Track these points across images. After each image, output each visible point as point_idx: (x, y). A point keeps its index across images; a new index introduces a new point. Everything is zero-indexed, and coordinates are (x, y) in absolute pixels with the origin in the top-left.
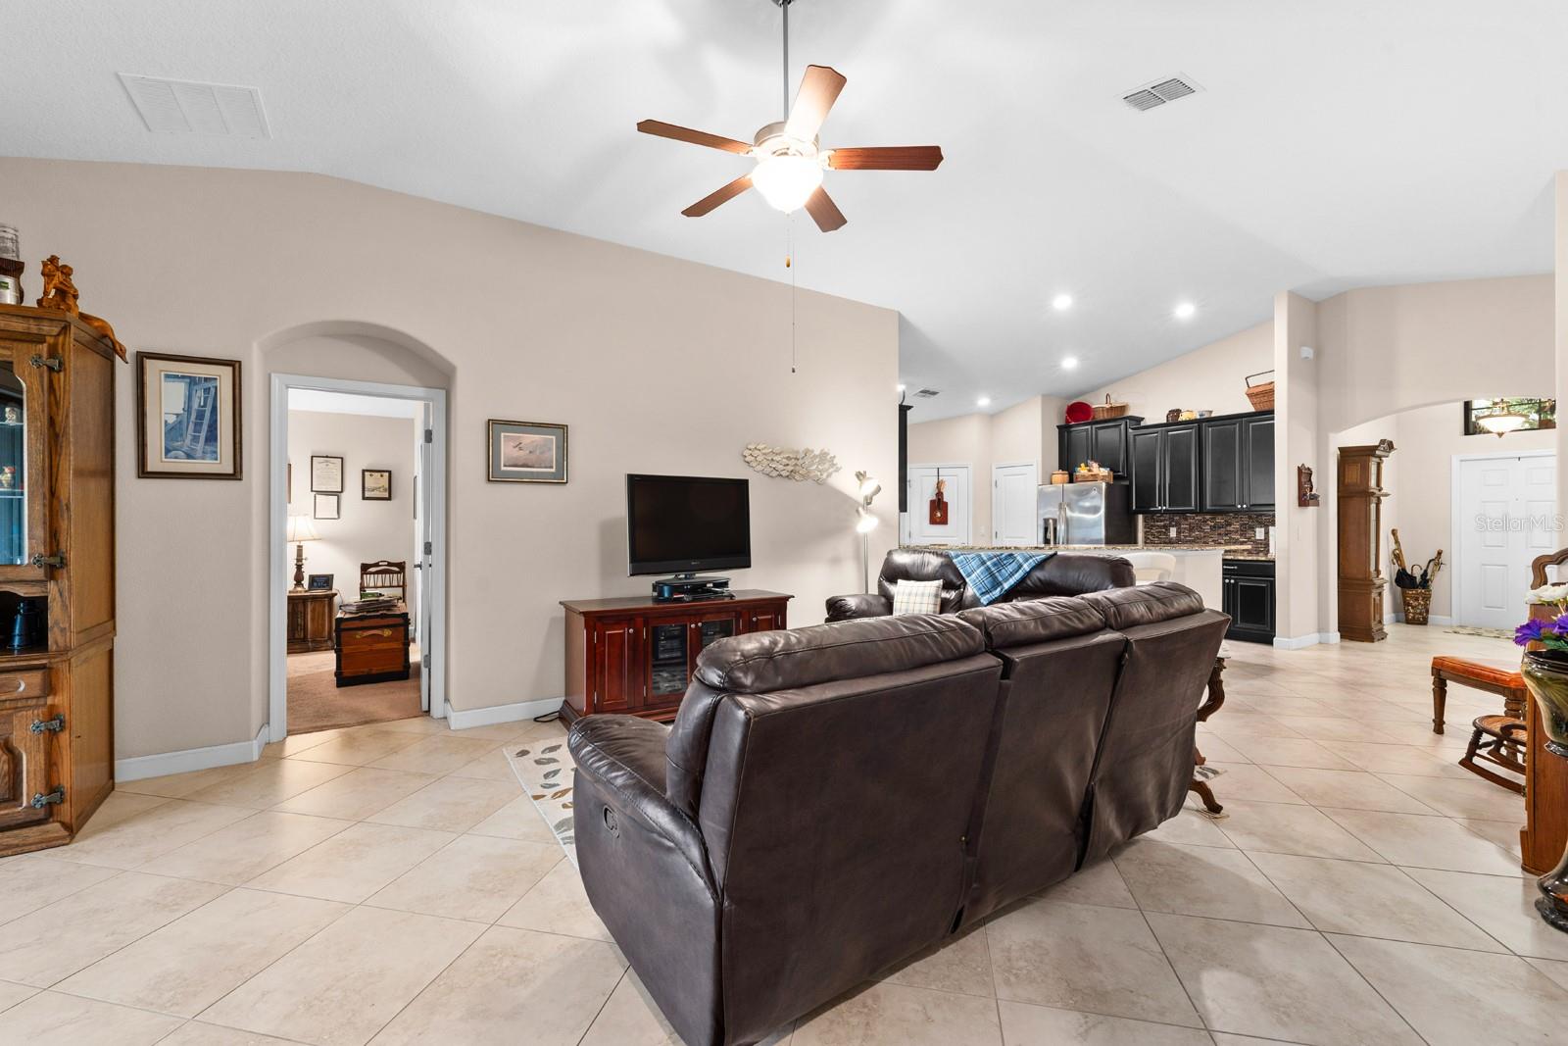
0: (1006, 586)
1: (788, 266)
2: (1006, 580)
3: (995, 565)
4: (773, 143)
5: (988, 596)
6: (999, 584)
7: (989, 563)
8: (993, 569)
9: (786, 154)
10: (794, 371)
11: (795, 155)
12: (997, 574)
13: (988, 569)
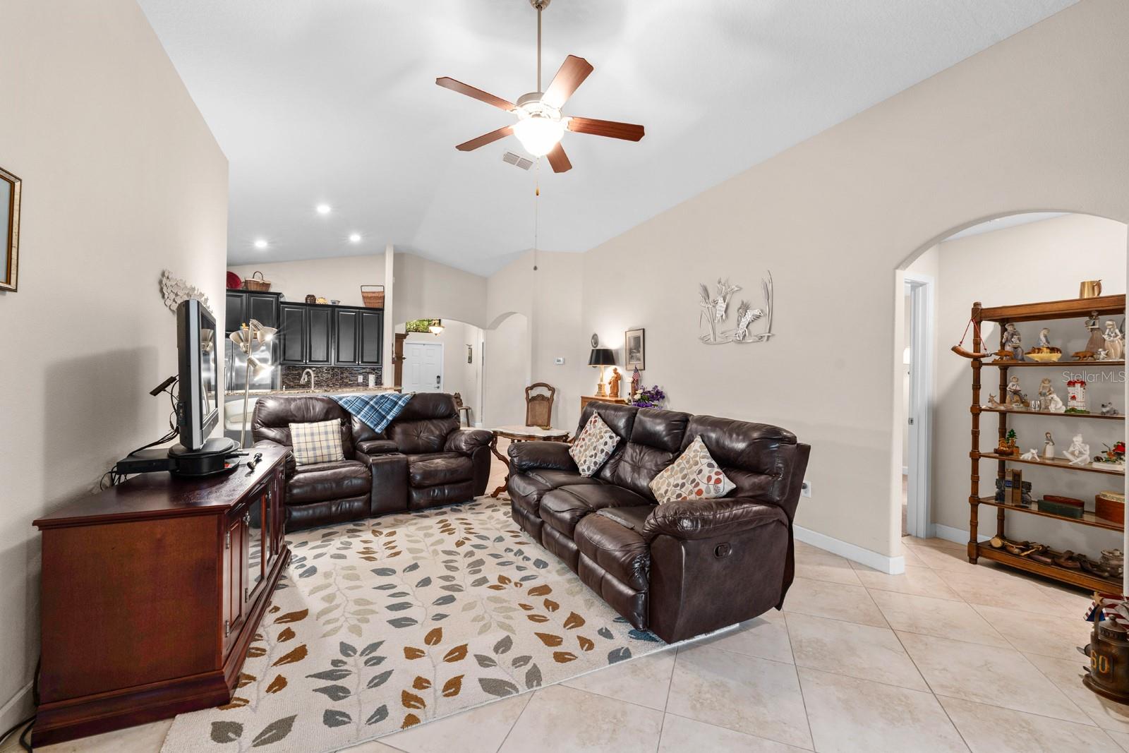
0: (390, 417)
1: (537, 195)
2: (388, 413)
3: (376, 403)
4: (532, 106)
5: (380, 427)
6: (384, 417)
7: (371, 403)
8: (376, 407)
9: (539, 115)
10: (535, 268)
11: (545, 117)
12: (380, 410)
13: (372, 407)
